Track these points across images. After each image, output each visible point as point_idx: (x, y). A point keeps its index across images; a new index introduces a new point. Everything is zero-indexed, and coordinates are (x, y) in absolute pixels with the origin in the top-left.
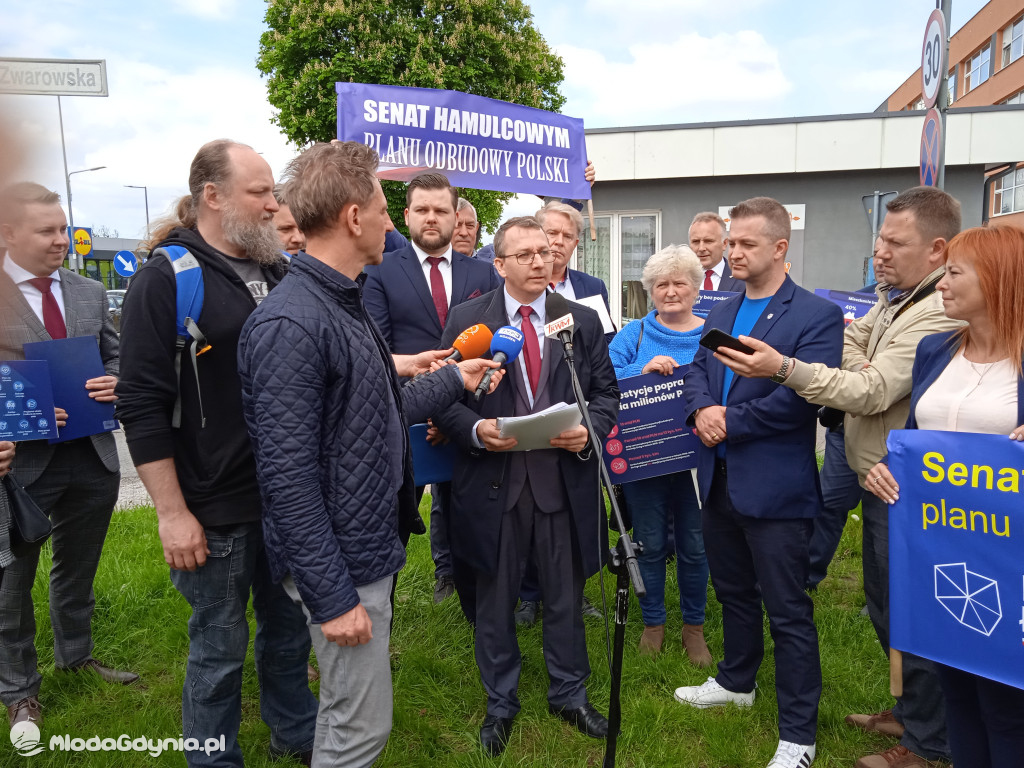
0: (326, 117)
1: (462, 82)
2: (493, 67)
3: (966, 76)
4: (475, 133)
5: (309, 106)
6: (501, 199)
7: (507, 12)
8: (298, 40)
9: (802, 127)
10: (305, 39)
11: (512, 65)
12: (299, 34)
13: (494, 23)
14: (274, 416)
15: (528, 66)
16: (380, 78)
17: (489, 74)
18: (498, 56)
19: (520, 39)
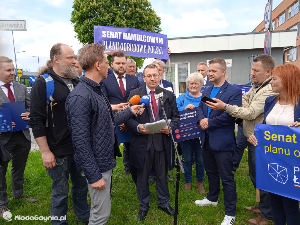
0: (91, 35)
1: (131, 25)
2: (140, 20)
3: (278, 21)
4: (135, 40)
5: (86, 32)
6: (143, 59)
7: (144, 4)
8: (82, 13)
9: (230, 37)
10: (85, 13)
11: (146, 20)
12: (83, 11)
13: (140, 8)
14: (76, 124)
15: (150, 20)
16: (107, 24)
17: (139, 23)
18: (141, 17)
19: (148, 12)
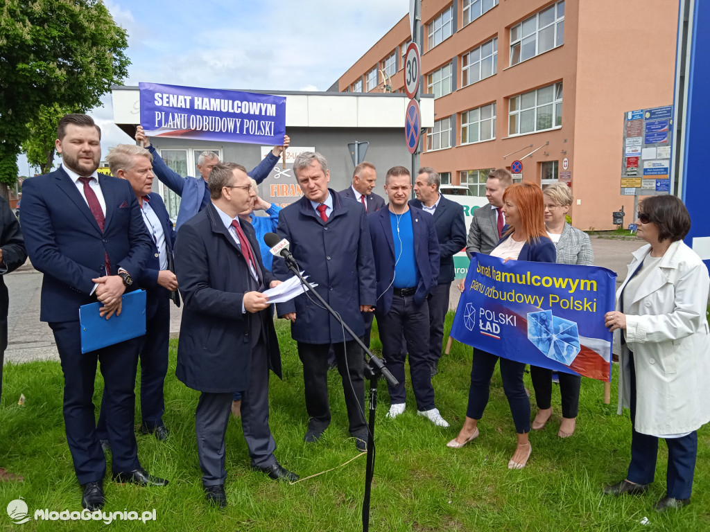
18: (76, 22)
19: (94, 12)
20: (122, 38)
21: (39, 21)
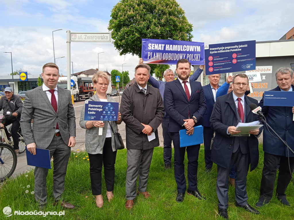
0: (127, 42)
1: (165, 32)
2: (174, 28)
7: (178, 12)
8: (120, 21)
10: (122, 22)
11: (179, 27)
13: (174, 15)
15: (183, 27)
16: (142, 32)
17: (172, 30)
18: (175, 24)
19: (181, 19)
20: (191, 28)
21: (163, 26)
